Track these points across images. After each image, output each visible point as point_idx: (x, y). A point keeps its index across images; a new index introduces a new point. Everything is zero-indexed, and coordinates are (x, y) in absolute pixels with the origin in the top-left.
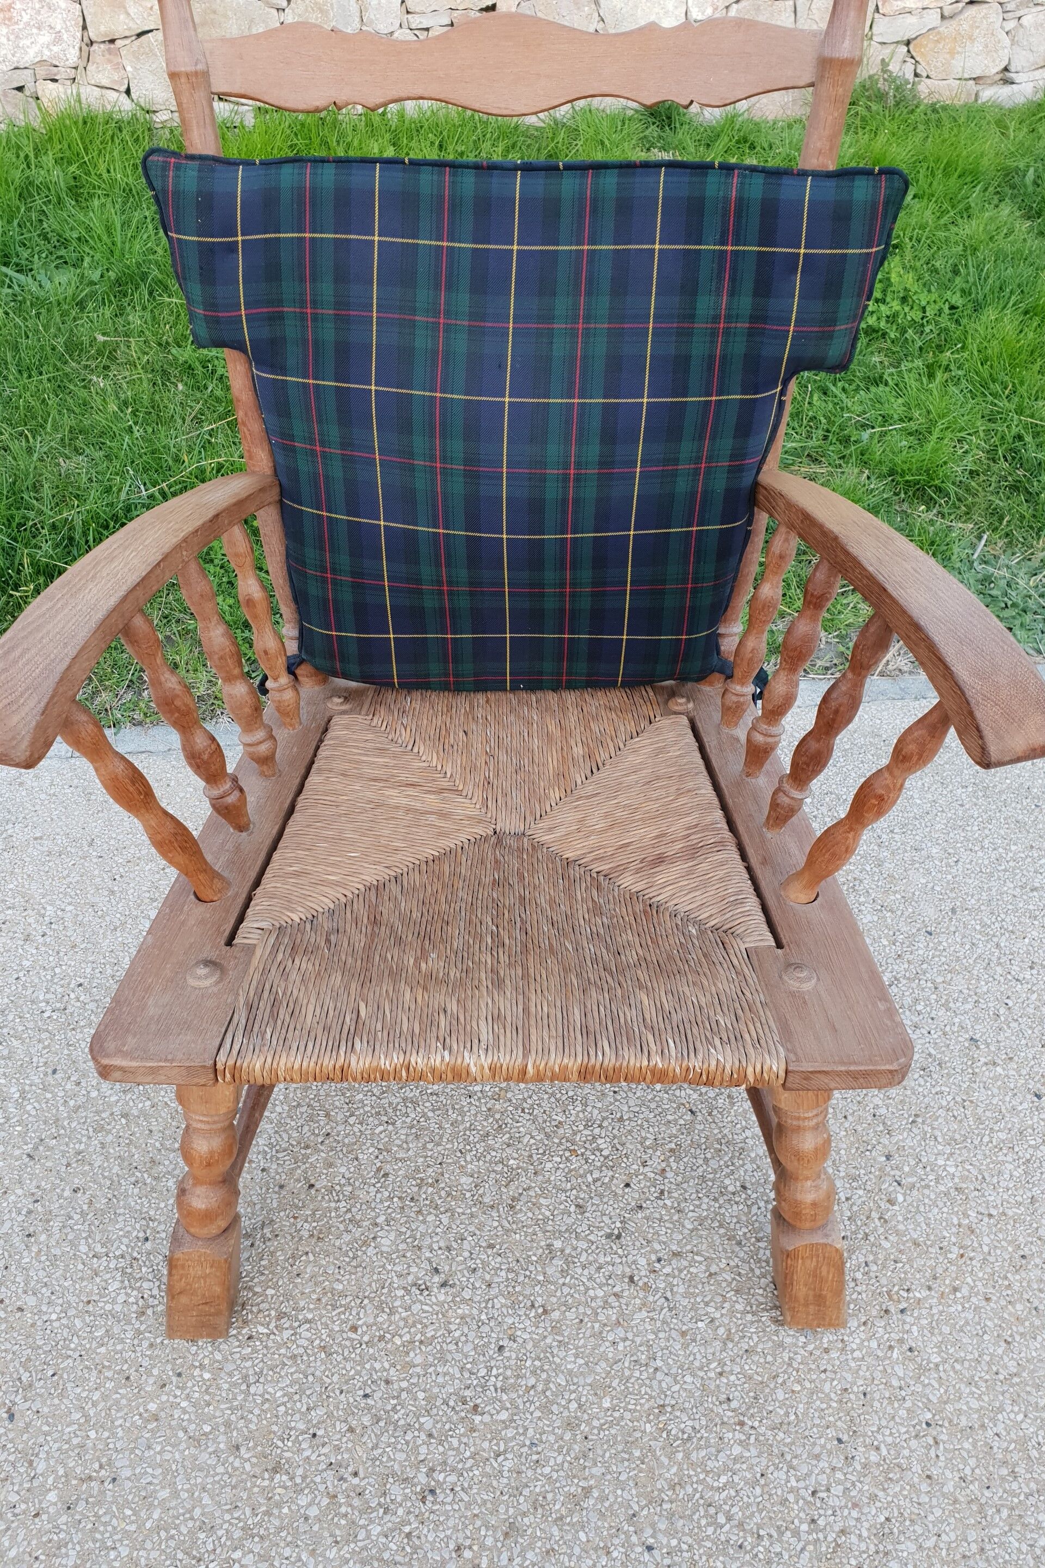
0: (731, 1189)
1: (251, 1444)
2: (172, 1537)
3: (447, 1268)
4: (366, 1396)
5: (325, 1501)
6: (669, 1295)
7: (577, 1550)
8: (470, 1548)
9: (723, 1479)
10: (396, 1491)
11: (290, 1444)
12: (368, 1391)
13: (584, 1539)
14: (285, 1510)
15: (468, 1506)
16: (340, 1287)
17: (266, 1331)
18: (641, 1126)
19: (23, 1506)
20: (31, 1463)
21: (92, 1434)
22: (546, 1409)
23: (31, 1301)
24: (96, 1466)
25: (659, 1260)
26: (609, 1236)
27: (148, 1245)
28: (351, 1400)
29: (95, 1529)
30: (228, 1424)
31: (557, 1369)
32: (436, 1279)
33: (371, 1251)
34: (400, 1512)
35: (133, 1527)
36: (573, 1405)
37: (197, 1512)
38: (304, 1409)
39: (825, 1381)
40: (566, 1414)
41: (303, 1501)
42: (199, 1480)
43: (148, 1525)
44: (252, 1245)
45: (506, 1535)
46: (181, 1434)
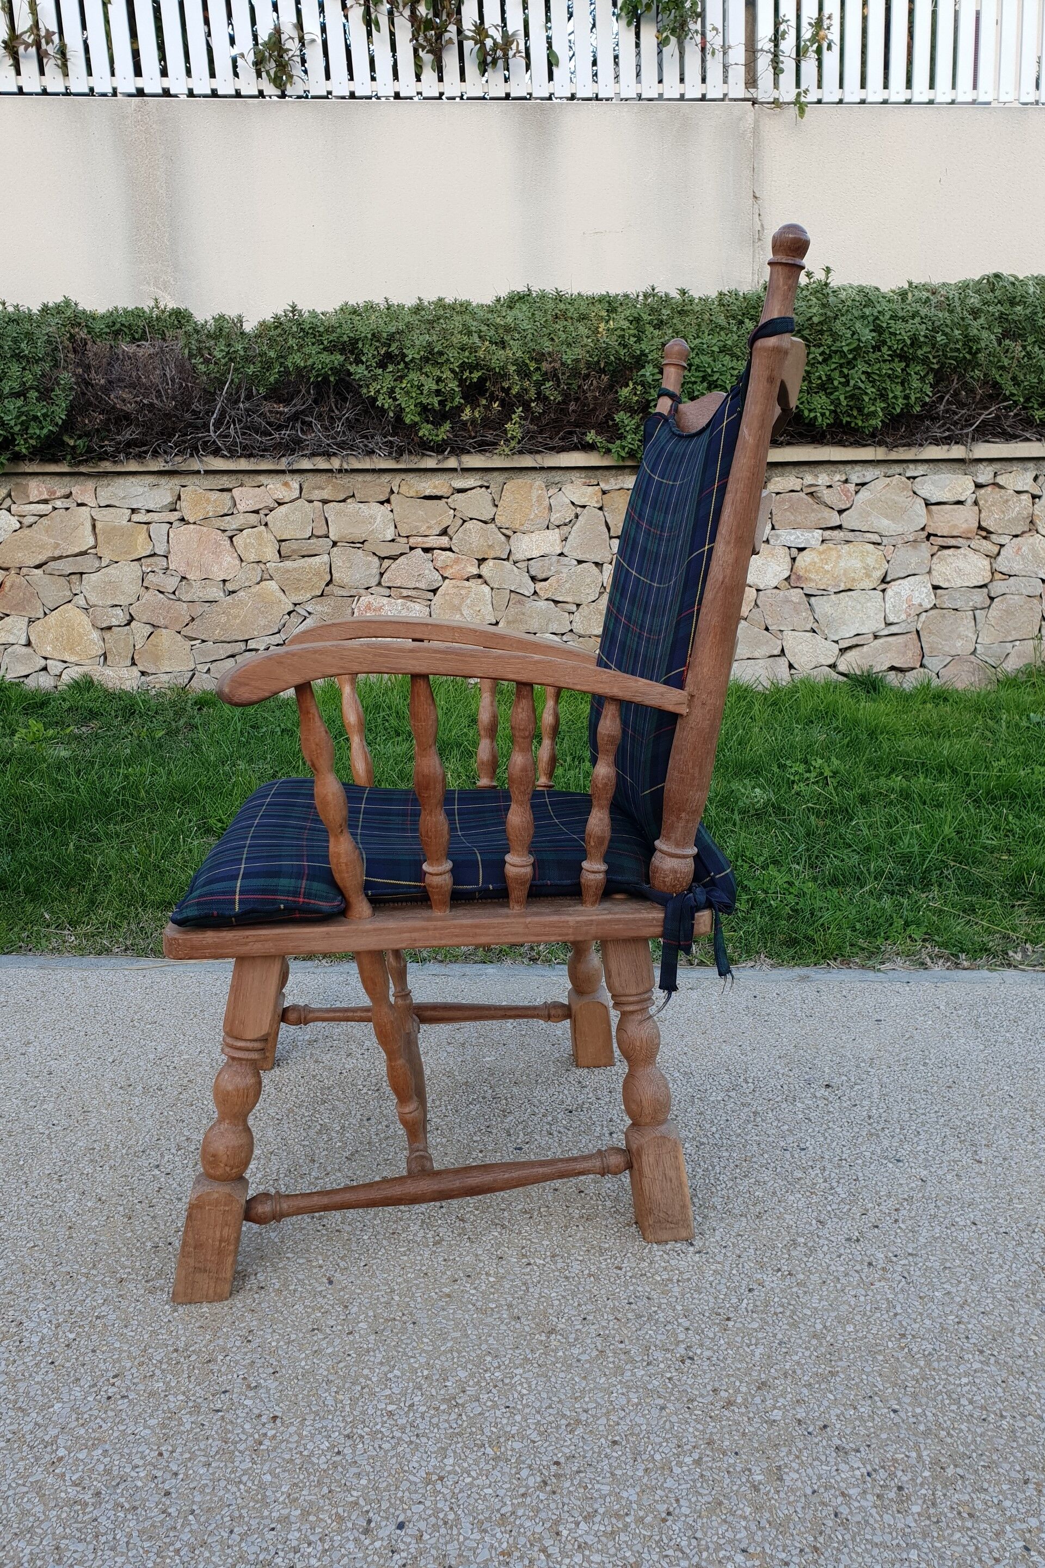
0: (961, 1223)
1: (530, 1317)
2: (464, 1356)
3: (701, 1244)
4: (630, 1303)
5: (595, 1353)
6: (906, 1275)
7: (826, 1403)
8: (726, 1391)
9: (964, 1380)
10: (659, 1355)
11: (564, 1320)
12: (631, 1300)
13: (832, 1398)
14: (561, 1353)
15: (723, 1369)
16: (607, 1245)
17: (542, 1262)
18: (876, 1184)
19: (339, 1328)
20: (346, 1307)
21: (397, 1298)
22: (794, 1325)
23: (348, 1228)
24: (400, 1314)
25: (896, 1256)
26: (849, 1240)
28: (617, 1304)
29: (397, 1345)
30: (510, 1306)
31: (804, 1306)
34: (662, 1366)
35: (431, 1348)
36: (819, 1326)
37: (484, 1347)
38: (576, 1304)
40: (813, 1329)
41: (576, 1351)
42: (485, 1331)
43: (442, 1349)
45: (759, 1388)
46: (470, 1306)
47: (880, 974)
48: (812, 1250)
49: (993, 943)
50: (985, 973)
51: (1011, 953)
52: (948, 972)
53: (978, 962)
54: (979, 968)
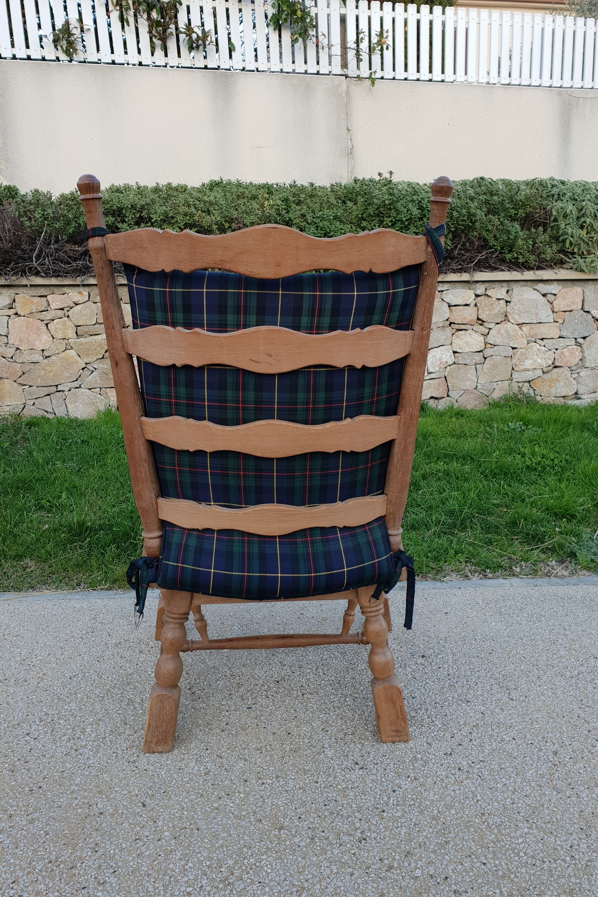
0: (507, 739)
1: (267, 819)
2: (230, 850)
3: (362, 763)
4: (325, 805)
5: (308, 840)
6: (480, 774)
7: (445, 863)
8: (387, 859)
9: (520, 840)
10: (346, 838)
11: (287, 820)
12: (326, 803)
13: (448, 859)
14: (288, 843)
15: (384, 845)
16: (308, 768)
17: (271, 782)
18: (457, 717)
19: (152, 837)
20: (155, 822)
21: (186, 813)
22: (421, 812)
23: (151, 768)
24: (189, 824)
25: (473, 763)
26: (446, 754)
27: (209, 751)
28: (318, 806)
29: (189, 846)
30: (255, 813)
31: (425, 799)
32: (357, 766)
33: (322, 756)
34: (348, 845)
35: (209, 846)
36: (435, 812)
37: (242, 842)
38: (294, 808)
39: (570, 807)
40: (432, 814)
41: (297, 840)
42: (242, 831)
43: (217, 845)
44: (261, 753)
45: (406, 856)
46: (231, 815)
47: (444, 584)
48: (426, 762)
49: (505, 562)
50: (501, 581)
51: (514, 568)
52: (481, 581)
53: (497, 574)
54: (497, 577)
